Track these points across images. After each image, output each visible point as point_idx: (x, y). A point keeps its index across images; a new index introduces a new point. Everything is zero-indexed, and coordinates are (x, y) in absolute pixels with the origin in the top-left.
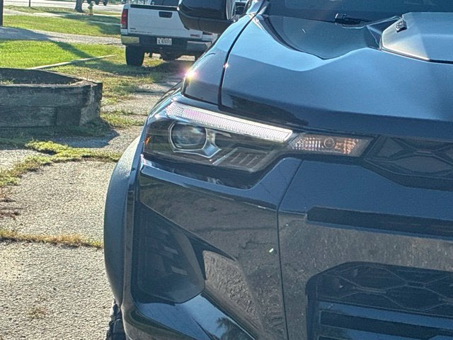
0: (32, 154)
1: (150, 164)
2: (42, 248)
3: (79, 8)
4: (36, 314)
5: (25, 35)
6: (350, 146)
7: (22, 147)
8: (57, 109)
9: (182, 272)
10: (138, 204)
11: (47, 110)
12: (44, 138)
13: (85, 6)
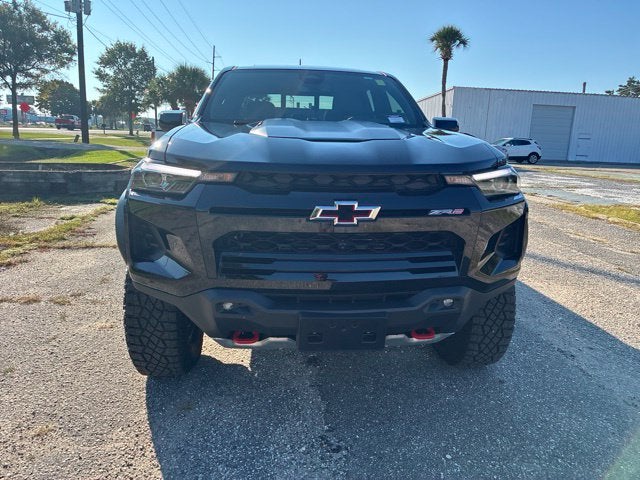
0: (104, 205)
1: (135, 194)
2: (108, 250)
3: (131, 133)
4: (104, 281)
5: (102, 148)
6: (229, 177)
7: (98, 202)
8: (116, 182)
9: (156, 245)
10: (129, 213)
11: (111, 183)
12: (110, 197)
13: (135, 132)
